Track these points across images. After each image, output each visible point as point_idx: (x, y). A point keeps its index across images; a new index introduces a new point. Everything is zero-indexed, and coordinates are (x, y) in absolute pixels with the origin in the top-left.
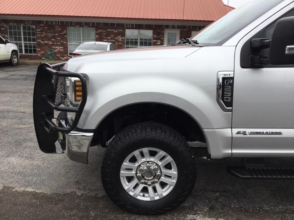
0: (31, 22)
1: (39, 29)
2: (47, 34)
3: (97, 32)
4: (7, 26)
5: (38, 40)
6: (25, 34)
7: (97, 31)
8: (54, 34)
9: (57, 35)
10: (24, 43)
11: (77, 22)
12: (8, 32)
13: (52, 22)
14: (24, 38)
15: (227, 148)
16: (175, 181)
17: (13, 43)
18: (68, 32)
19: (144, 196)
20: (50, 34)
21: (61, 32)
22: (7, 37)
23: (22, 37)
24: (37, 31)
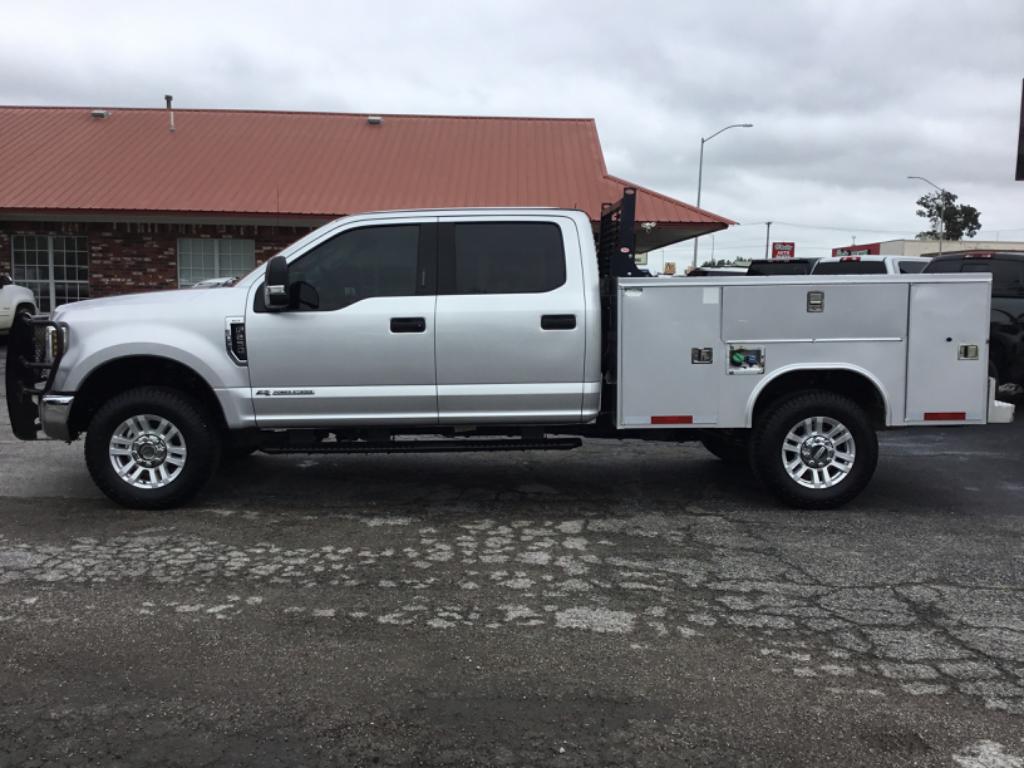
0: (77, 226)
1: (97, 245)
2: (119, 259)
3: (258, 251)
4: (9, 237)
5: (95, 276)
6: (58, 259)
7: (261, 248)
8: (140, 259)
9: (147, 259)
10: (56, 284)
11: (204, 226)
12: (13, 254)
13: (133, 226)
14: (56, 269)
15: (248, 413)
16: (183, 460)
17: (24, 285)
18: (178, 253)
19: (144, 483)
20: (129, 259)
21: (160, 251)
22: (8, 268)
23: (51, 266)
24: (92, 251)
